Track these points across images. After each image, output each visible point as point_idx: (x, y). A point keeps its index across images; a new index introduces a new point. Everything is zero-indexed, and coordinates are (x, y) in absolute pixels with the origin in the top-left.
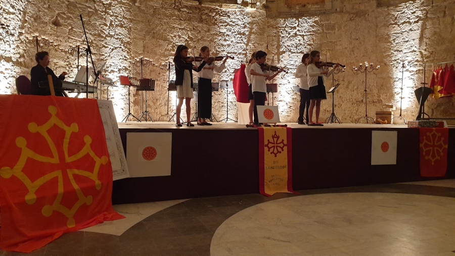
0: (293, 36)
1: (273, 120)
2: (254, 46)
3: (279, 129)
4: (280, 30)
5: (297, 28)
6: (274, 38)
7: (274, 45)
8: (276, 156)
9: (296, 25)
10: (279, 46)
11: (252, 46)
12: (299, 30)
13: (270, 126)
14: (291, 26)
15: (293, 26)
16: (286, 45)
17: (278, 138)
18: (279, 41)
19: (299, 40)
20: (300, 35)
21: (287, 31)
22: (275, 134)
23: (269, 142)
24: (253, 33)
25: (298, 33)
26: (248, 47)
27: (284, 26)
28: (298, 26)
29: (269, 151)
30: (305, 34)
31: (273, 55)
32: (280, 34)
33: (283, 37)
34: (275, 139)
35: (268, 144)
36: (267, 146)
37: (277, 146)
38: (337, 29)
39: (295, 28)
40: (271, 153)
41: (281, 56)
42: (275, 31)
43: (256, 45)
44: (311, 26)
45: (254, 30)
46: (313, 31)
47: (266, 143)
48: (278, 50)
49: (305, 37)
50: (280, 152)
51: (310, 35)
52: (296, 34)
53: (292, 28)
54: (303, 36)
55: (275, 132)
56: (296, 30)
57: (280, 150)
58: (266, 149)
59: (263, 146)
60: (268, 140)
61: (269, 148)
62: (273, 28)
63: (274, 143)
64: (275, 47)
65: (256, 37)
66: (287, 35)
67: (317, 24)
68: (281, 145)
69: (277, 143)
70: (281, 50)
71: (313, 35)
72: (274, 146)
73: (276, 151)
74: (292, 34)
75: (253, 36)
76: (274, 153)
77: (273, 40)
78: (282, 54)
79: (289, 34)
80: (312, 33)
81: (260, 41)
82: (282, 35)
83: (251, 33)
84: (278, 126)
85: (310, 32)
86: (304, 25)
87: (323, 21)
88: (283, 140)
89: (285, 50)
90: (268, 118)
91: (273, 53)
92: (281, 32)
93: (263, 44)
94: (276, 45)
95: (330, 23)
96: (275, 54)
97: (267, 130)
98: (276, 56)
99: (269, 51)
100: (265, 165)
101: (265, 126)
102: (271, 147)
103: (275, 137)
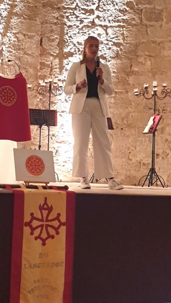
0: (88, 26)
1: (44, 176)
2: (17, 38)
3: (53, 194)
4: (65, 13)
5: (97, 13)
6: (54, 27)
7: (53, 40)
8: (44, 244)
9: (94, 7)
10: (62, 43)
11: (13, 39)
12: (98, 17)
13: (36, 187)
14: (85, 7)
15: (89, 8)
16: (75, 41)
17: (50, 209)
18: (62, 34)
19: (99, 35)
20: (101, 26)
21: (77, 17)
22: (46, 203)
23: (33, 218)
24: (16, 14)
25: (97, 21)
26: (6, 40)
27: (74, 6)
28: (97, 8)
29: (32, 234)
30: (109, 25)
31: (52, 58)
32: (66, 20)
33: (70, 26)
34: (45, 213)
35: (31, 221)
36: (29, 224)
37: (47, 226)
38: (165, 20)
39: (92, 12)
40: (36, 238)
41: (65, 61)
42: (57, 15)
43: (21, 36)
44: (120, 11)
45: (17, 10)
46: (124, 21)
47: (27, 218)
48: (61, 49)
49: (110, 31)
50: (53, 237)
51: (119, 26)
52: (93, 23)
53: (86, 11)
54: (105, 28)
55: (46, 198)
56: (95, 16)
57: (52, 232)
58: (27, 230)
59: (22, 224)
60: (32, 214)
61: (33, 229)
62: (53, 8)
63: (42, 220)
64: (55, 43)
65: (22, 23)
66: (78, 23)
67: (131, 8)
68: (56, 224)
69: (47, 220)
70: (66, 50)
71: (123, 27)
72: (42, 226)
73: (44, 235)
74: (86, 22)
75: (14, 21)
76: (42, 239)
77: (52, 31)
78: (67, 58)
79: (82, 22)
80: (122, 24)
81: (29, 30)
82: (69, 23)
83: (11, 14)
84: (51, 188)
85: (118, 21)
86: (108, 7)
87: (141, 3)
88: (59, 215)
89: (72, 51)
90: (33, 173)
91: (52, 55)
92: (67, 17)
93: (34, 36)
94: (57, 40)
95: (154, 8)
96: (55, 57)
97: (30, 193)
98: (57, 60)
99: (44, 50)
100: (24, 262)
101: (28, 187)
102: (37, 227)
103: (45, 209)
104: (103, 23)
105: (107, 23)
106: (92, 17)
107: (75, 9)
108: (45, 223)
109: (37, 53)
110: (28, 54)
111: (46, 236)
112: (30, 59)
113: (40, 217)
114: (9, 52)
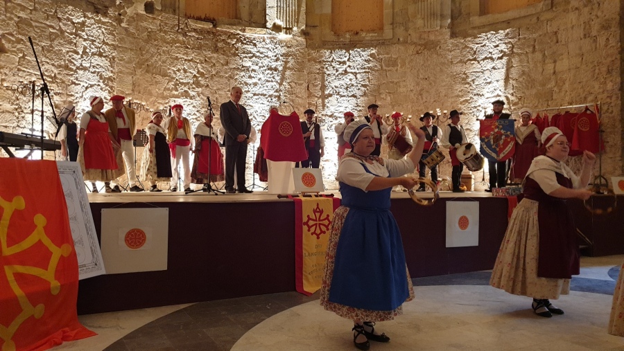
0: (342, 74)
1: (315, 188)
2: (290, 85)
3: (324, 200)
4: (325, 65)
5: (348, 63)
6: (317, 76)
7: (317, 86)
8: (318, 238)
9: (346, 59)
10: (323, 87)
11: (287, 86)
12: (349, 66)
13: (310, 196)
14: (340, 60)
15: (342, 60)
16: (333, 85)
17: (321, 212)
18: (323, 80)
19: (351, 80)
20: (352, 73)
21: (334, 67)
22: (318, 207)
23: (309, 219)
24: (289, 68)
25: (348, 70)
26: (282, 88)
27: (330, 60)
28: (348, 60)
29: (309, 230)
30: (358, 72)
31: (316, 99)
32: (325, 70)
33: (329, 75)
34: (318, 215)
35: (308, 221)
36: (306, 224)
37: (320, 224)
38: (399, 66)
39: (344, 63)
40: (312, 234)
41: (326, 101)
42: (318, 67)
43: (293, 84)
44: (365, 61)
45: (289, 65)
46: (369, 68)
47: (305, 219)
48: (323, 92)
49: (358, 76)
50: (324, 233)
51: (365, 72)
52: (346, 71)
53: (340, 63)
54: (355, 74)
55: (318, 204)
56: (347, 66)
57: (324, 229)
58: (305, 228)
59: (301, 224)
60: (308, 216)
61: (309, 227)
62: (316, 62)
63: (316, 220)
64: (319, 88)
65: (293, 74)
66: (334, 72)
67: (374, 58)
68: (326, 222)
69: (320, 220)
70: (327, 92)
71: (368, 72)
72: (316, 224)
73: (318, 231)
74: (340, 71)
75: (288, 73)
76: (316, 234)
77: (316, 79)
78: (327, 98)
79: (337, 71)
80: (367, 70)
81: (299, 79)
82: (328, 73)
83: (285, 68)
84: (321, 196)
85: (364, 68)
86: (356, 58)
87: (381, 54)
88: (328, 216)
89: (331, 92)
90: (308, 185)
91: (316, 97)
92: (327, 68)
93: (303, 84)
94: (320, 86)
95: (391, 57)
96: (319, 98)
97: (306, 201)
98: (320, 100)
99: (311, 93)
100: (304, 252)
101: (304, 196)
102: (312, 226)
103: (318, 212)
104: (353, 71)
105: (356, 71)
106: (345, 66)
107: (332, 61)
108: (318, 222)
109: (305, 95)
110: (299, 97)
111: (319, 232)
112: (300, 101)
113: (314, 218)
114: (285, 96)
